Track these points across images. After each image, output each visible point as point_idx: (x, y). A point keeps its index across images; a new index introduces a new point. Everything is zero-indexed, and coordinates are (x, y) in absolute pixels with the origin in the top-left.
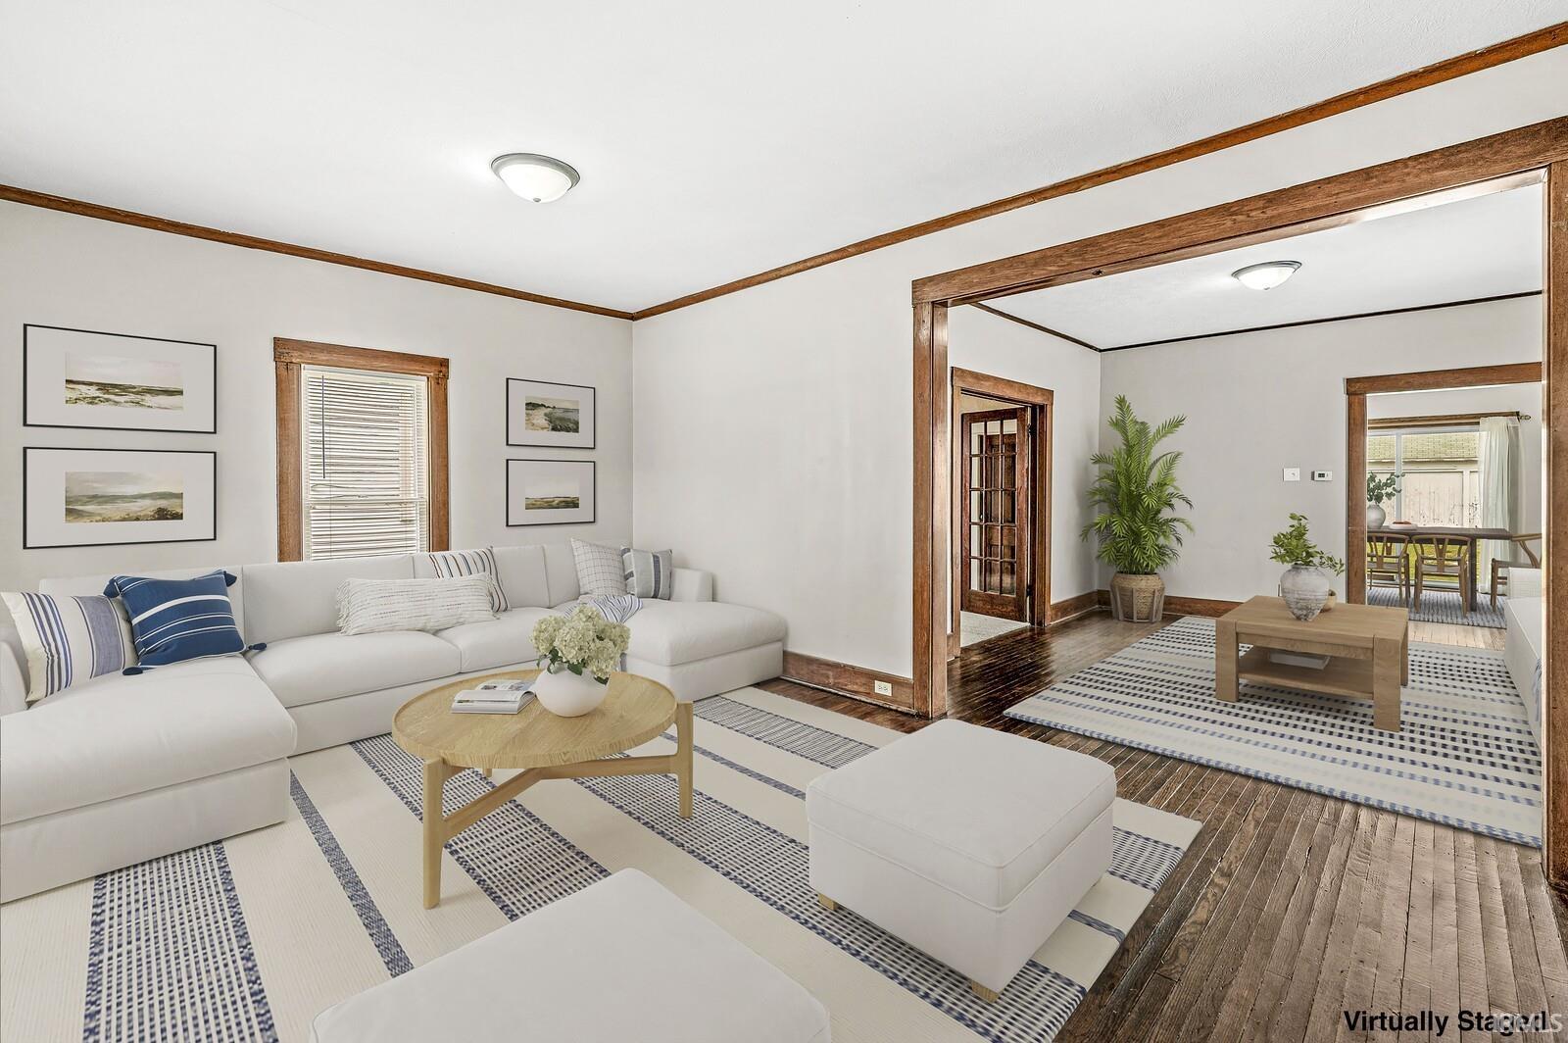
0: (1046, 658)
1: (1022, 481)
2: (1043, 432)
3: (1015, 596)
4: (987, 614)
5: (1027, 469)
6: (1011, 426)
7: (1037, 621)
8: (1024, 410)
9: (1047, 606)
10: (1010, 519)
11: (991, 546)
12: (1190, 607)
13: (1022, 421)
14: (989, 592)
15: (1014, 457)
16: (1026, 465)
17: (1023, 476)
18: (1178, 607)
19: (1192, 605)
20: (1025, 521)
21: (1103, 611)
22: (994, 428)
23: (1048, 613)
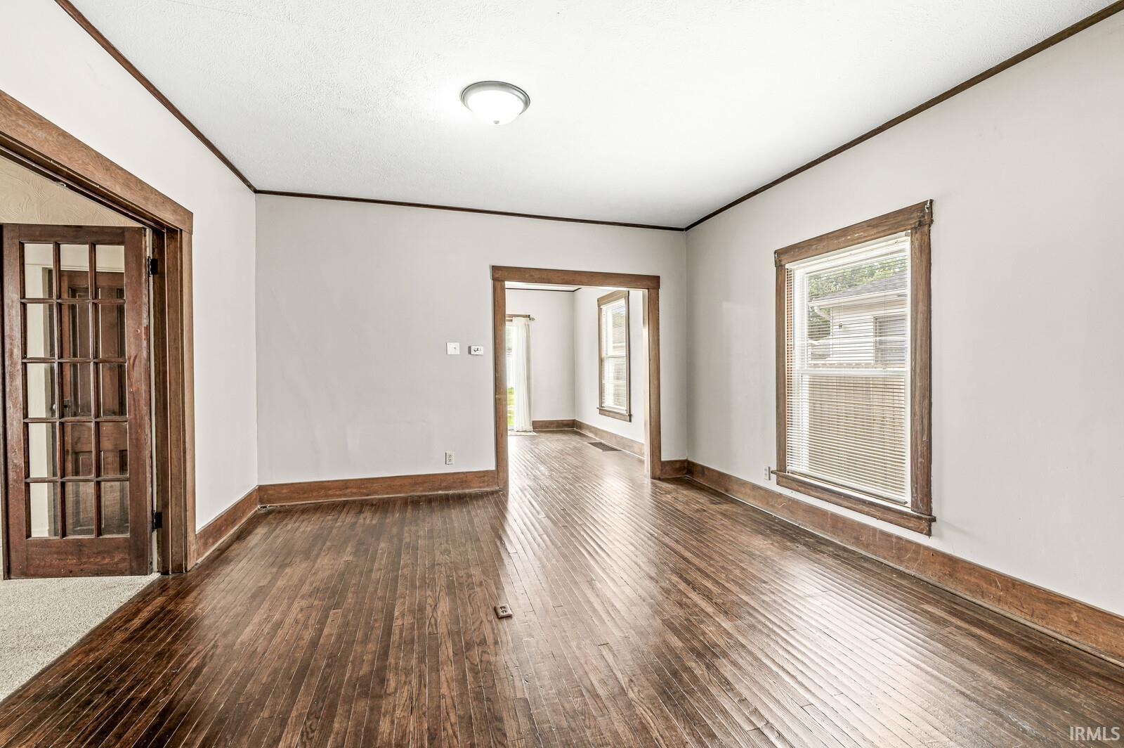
0: (198, 670)
1: (138, 346)
2: (178, 270)
3: (128, 535)
4: (71, 574)
5: (148, 328)
6: (112, 259)
7: (174, 569)
8: (140, 232)
9: (191, 538)
10: (116, 408)
11: (76, 454)
12: (366, 488)
13: (134, 254)
14: (71, 537)
15: (121, 310)
16: (145, 322)
17: (138, 337)
18: (355, 490)
19: (369, 485)
20: (145, 409)
21: (270, 512)
22: (75, 257)
23: (193, 547)
